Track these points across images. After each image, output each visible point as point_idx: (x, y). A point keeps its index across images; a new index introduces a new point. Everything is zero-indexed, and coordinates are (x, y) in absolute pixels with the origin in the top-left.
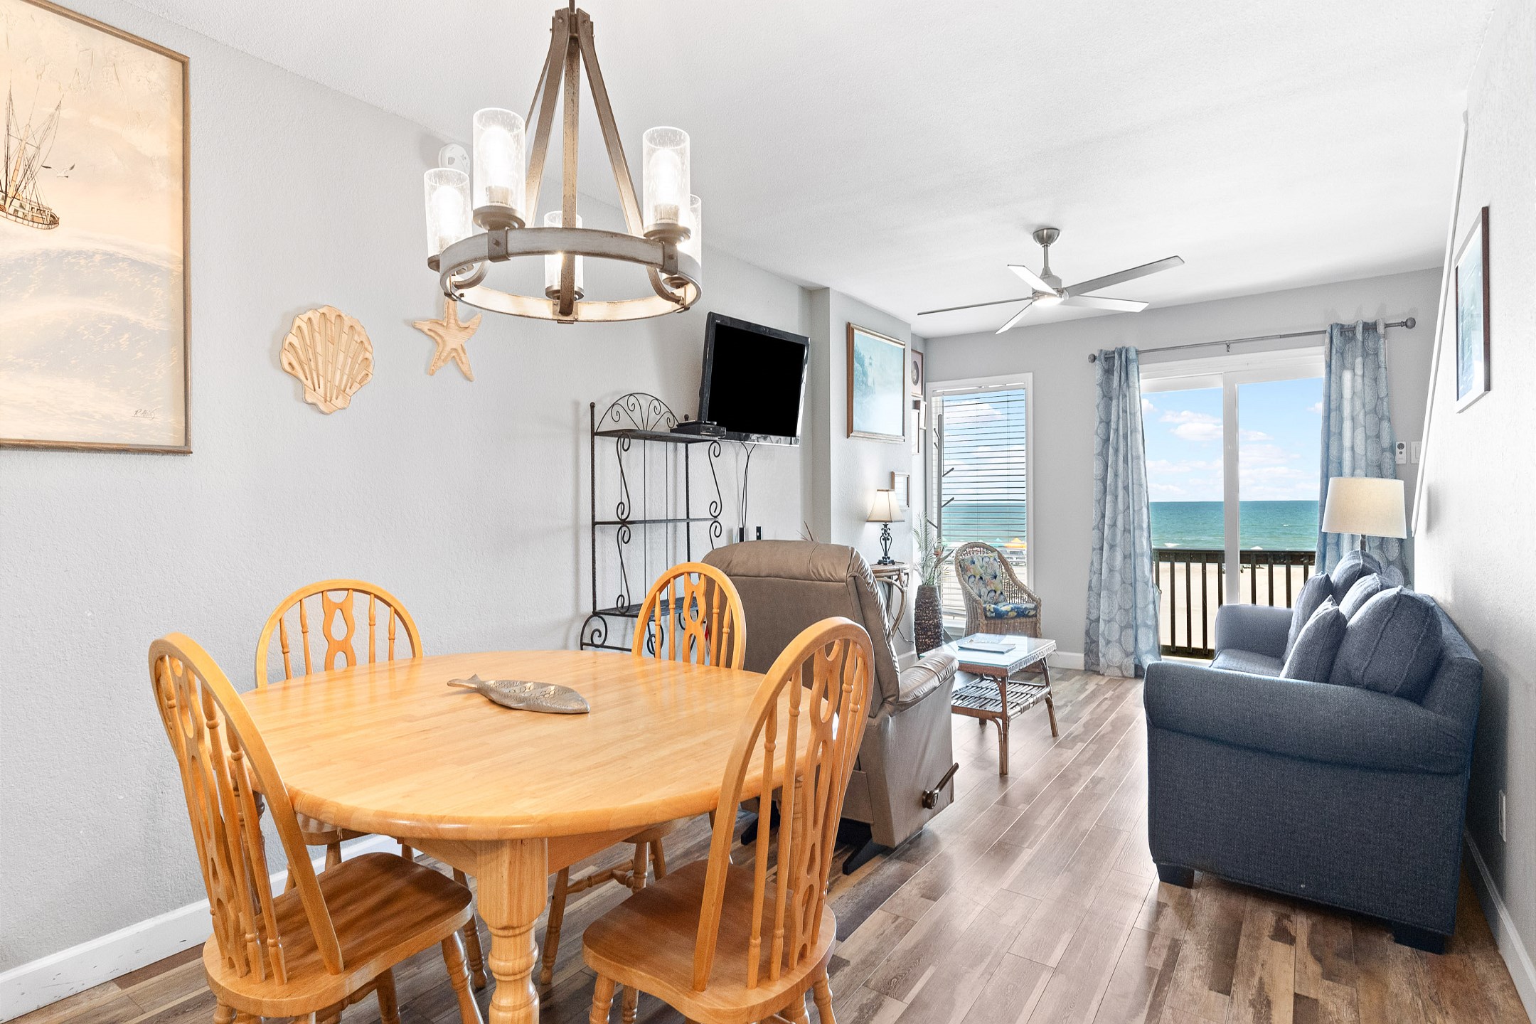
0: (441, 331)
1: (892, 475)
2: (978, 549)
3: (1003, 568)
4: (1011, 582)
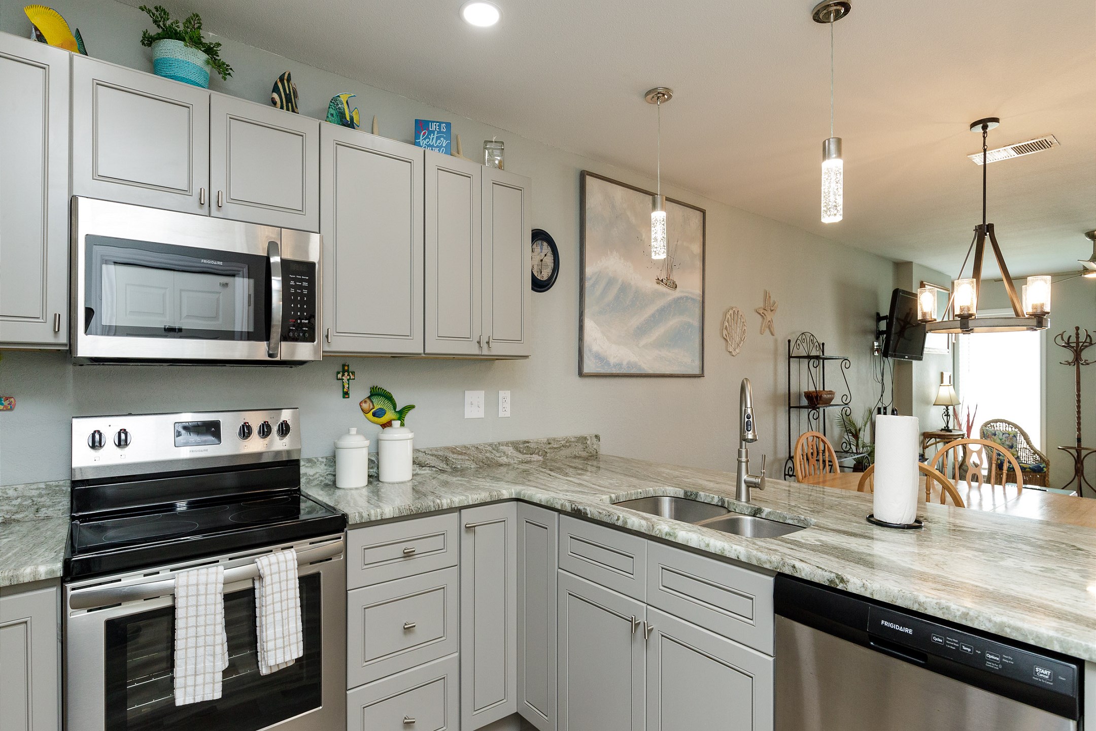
0: (765, 312)
1: (942, 374)
2: (1001, 424)
3: (1022, 437)
4: (1028, 448)
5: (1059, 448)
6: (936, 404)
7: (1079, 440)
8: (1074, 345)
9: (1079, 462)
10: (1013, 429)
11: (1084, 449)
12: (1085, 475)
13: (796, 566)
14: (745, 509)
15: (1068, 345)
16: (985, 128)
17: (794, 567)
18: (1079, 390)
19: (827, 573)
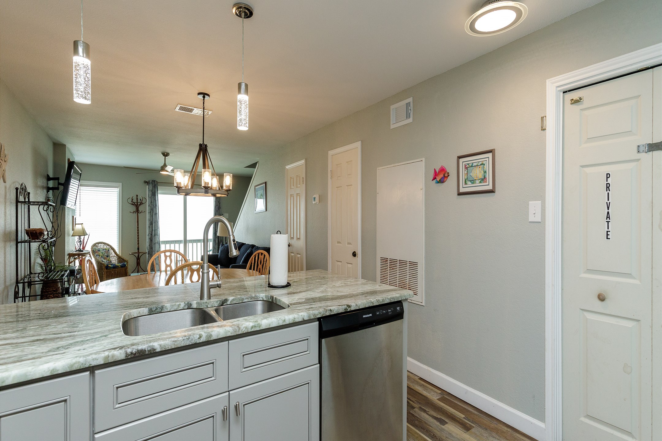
0: (2, 162)
2: (101, 244)
3: (112, 250)
4: (115, 255)
5: (130, 254)
6: (73, 235)
7: (138, 249)
8: (136, 203)
9: (138, 259)
10: (107, 247)
11: (141, 253)
12: (141, 265)
13: (331, 309)
14: (215, 303)
15: (133, 204)
16: (204, 97)
17: (331, 310)
18: (138, 225)
19: (343, 306)
